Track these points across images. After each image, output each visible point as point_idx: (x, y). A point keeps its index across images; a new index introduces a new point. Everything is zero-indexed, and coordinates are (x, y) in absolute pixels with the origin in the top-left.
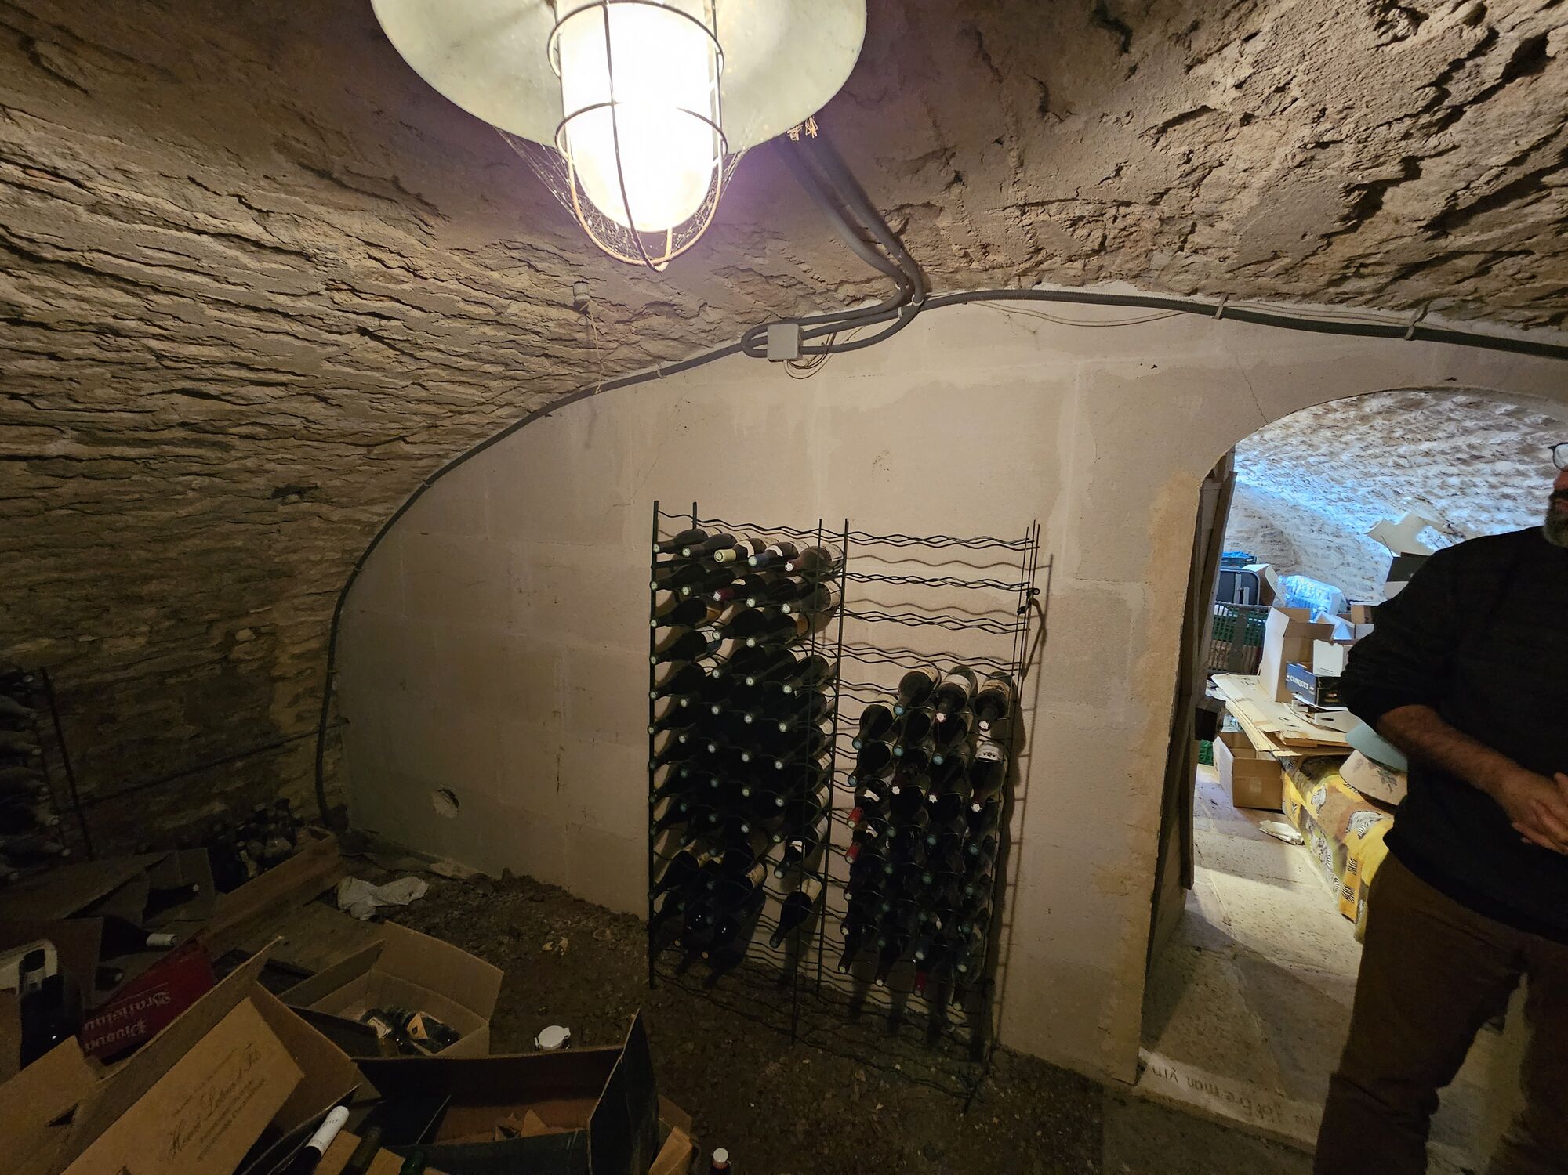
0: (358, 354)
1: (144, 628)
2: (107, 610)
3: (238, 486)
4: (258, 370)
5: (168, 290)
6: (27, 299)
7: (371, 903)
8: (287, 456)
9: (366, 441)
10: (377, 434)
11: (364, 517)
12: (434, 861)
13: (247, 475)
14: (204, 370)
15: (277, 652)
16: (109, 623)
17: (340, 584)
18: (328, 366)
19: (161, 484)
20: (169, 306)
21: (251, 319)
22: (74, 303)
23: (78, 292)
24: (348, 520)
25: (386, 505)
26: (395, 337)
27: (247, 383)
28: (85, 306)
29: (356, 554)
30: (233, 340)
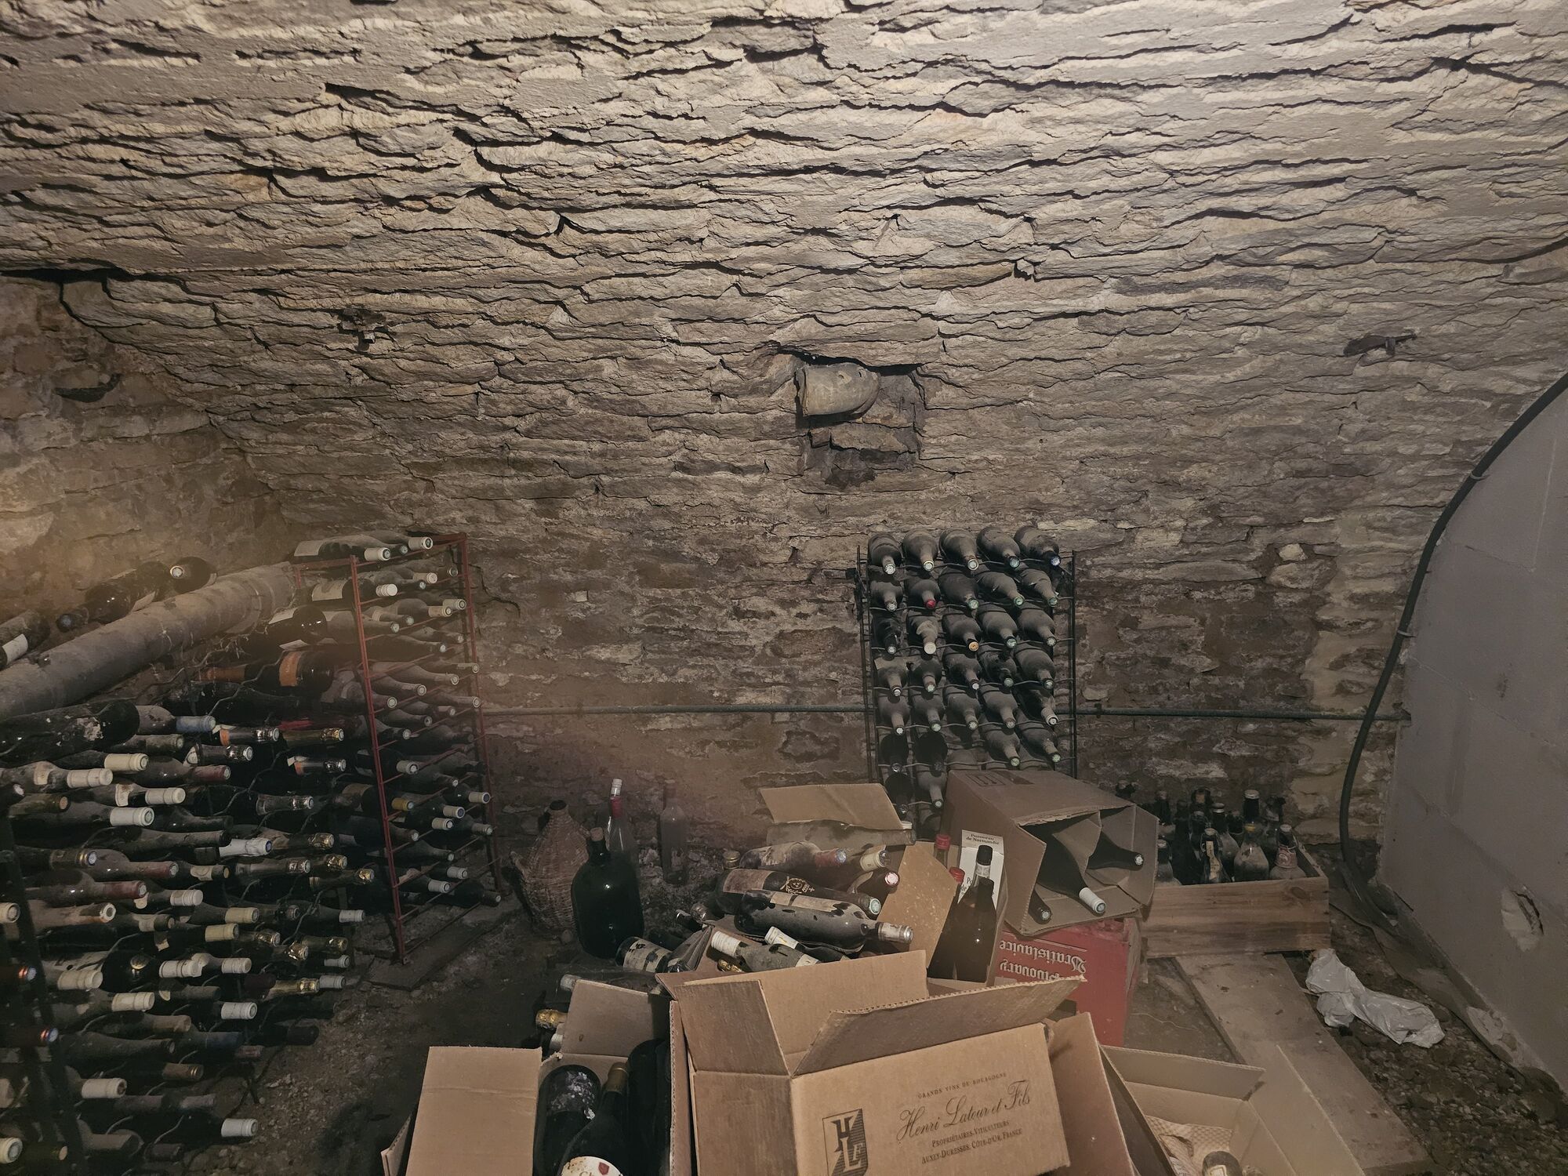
0: (1446, 106)
1: (1180, 523)
2: (1146, 494)
3: (1297, 338)
4: (1296, 166)
5: (1152, 83)
6: (1031, 136)
7: (1350, 1006)
8: (1366, 290)
9: (1497, 253)
10: (1518, 240)
11: (1499, 386)
12: (1477, 1004)
13: (1311, 322)
14: (1228, 180)
15: (1329, 588)
16: (1146, 511)
17: (1446, 497)
18: (1401, 137)
19: (1204, 339)
20: (1160, 104)
21: (1267, 92)
22: (1072, 127)
23: (1071, 114)
24: (1471, 392)
25: (1542, 365)
26: (1507, 59)
27: (1287, 187)
28: (1081, 128)
29: (1480, 449)
30: (1251, 129)
